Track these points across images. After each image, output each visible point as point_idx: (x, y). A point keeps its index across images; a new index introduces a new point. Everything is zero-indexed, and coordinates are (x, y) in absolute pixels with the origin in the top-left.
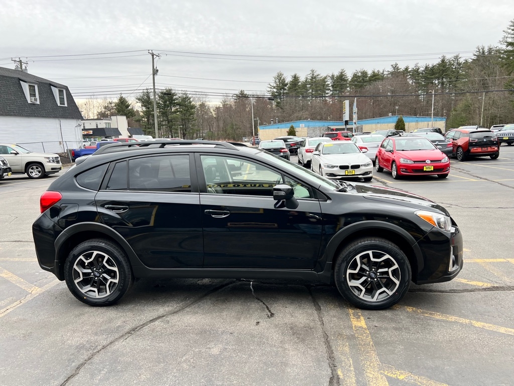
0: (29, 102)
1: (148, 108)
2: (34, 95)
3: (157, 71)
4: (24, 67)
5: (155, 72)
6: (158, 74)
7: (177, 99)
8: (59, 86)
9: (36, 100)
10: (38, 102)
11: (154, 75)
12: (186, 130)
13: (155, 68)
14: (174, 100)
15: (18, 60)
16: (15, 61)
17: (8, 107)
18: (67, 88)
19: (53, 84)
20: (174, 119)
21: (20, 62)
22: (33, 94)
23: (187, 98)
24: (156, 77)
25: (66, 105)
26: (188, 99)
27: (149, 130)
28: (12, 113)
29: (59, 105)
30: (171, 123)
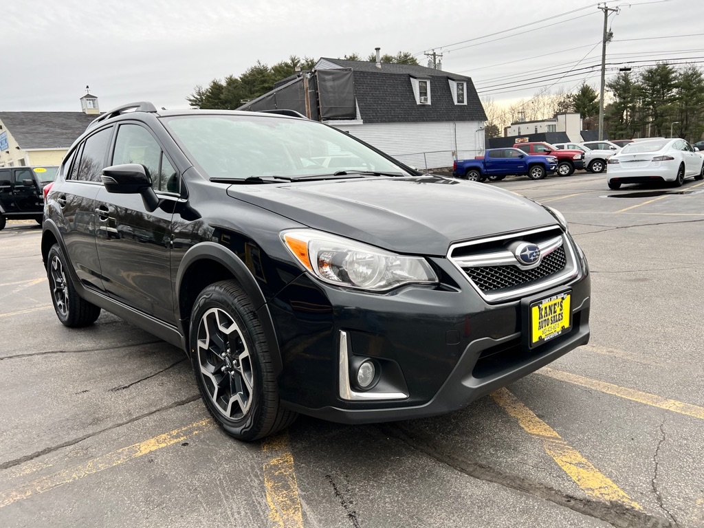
0: (418, 103)
1: (624, 98)
2: (425, 94)
3: (611, 34)
4: (437, 62)
5: (608, 37)
6: (612, 39)
7: (675, 78)
8: (458, 78)
9: (426, 100)
10: (429, 103)
11: (604, 42)
12: (686, 129)
13: (608, 31)
14: (671, 80)
15: (432, 53)
16: (428, 55)
17: (393, 112)
18: (469, 80)
19: (451, 77)
20: (666, 111)
21: (434, 55)
22: (423, 93)
23: (695, 74)
24: (608, 45)
25: (465, 103)
26: (697, 77)
27: (621, 132)
28: (396, 119)
29: (456, 103)
30: (660, 119)
